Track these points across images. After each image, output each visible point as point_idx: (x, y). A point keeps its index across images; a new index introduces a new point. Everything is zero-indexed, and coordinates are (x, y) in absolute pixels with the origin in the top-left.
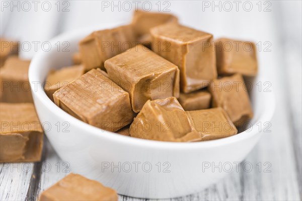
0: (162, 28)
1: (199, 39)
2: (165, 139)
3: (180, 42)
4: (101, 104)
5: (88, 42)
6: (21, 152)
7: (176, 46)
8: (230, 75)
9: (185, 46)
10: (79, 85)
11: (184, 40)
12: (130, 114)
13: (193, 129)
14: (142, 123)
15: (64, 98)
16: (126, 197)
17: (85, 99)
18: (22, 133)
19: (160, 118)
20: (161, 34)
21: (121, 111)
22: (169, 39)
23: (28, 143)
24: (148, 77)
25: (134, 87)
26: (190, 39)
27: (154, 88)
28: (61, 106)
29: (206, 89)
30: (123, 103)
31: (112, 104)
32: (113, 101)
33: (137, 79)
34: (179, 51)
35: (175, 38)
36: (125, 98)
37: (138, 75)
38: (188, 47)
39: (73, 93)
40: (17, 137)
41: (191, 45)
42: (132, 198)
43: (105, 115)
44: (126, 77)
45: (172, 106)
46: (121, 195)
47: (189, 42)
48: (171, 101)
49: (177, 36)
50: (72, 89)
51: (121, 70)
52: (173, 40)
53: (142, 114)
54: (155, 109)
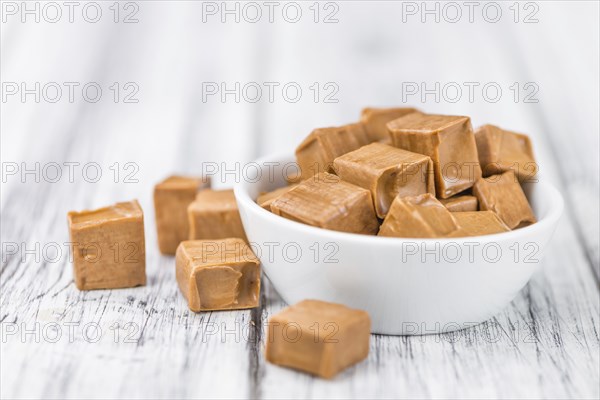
0: (401, 121)
1: (451, 124)
2: (425, 235)
3: (427, 131)
4: (335, 205)
5: (307, 147)
6: (233, 294)
7: (423, 137)
8: (500, 172)
9: (435, 134)
10: (304, 190)
11: (432, 128)
12: (375, 222)
13: (459, 227)
14: (392, 228)
15: (286, 206)
16: (380, 335)
17: (314, 203)
18: (232, 265)
19: (416, 215)
20: (400, 127)
21: (361, 215)
22: (412, 131)
23: (241, 280)
24: (393, 169)
25: (376, 183)
26: (439, 126)
27: (402, 186)
28: (281, 214)
29: (470, 192)
30: (364, 205)
31: (350, 204)
32: (351, 200)
33: (378, 173)
34: (428, 142)
35: (420, 129)
36: (366, 197)
37: (379, 168)
38: (439, 136)
39: (297, 199)
40: (226, 271)
41: (443, 132)
42: (388, 335)
43: (342, 219)
44: (364, 173)
45: (429, 203)
46: (373, 334)
47: (439, 129)
48: (427, 199)
49: (422, 125)
50: (294, 195)
51: (357, 166)
52: (418, 131)
53: (391, 217)
54: (408, 206)
